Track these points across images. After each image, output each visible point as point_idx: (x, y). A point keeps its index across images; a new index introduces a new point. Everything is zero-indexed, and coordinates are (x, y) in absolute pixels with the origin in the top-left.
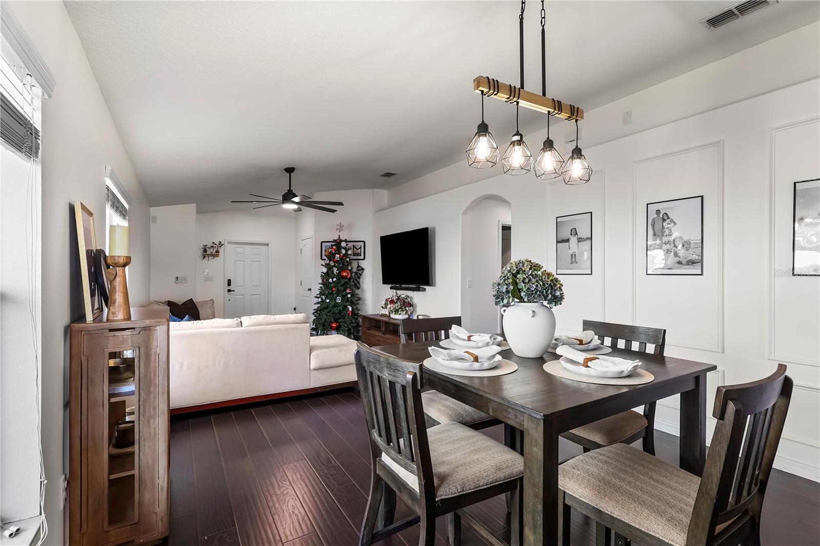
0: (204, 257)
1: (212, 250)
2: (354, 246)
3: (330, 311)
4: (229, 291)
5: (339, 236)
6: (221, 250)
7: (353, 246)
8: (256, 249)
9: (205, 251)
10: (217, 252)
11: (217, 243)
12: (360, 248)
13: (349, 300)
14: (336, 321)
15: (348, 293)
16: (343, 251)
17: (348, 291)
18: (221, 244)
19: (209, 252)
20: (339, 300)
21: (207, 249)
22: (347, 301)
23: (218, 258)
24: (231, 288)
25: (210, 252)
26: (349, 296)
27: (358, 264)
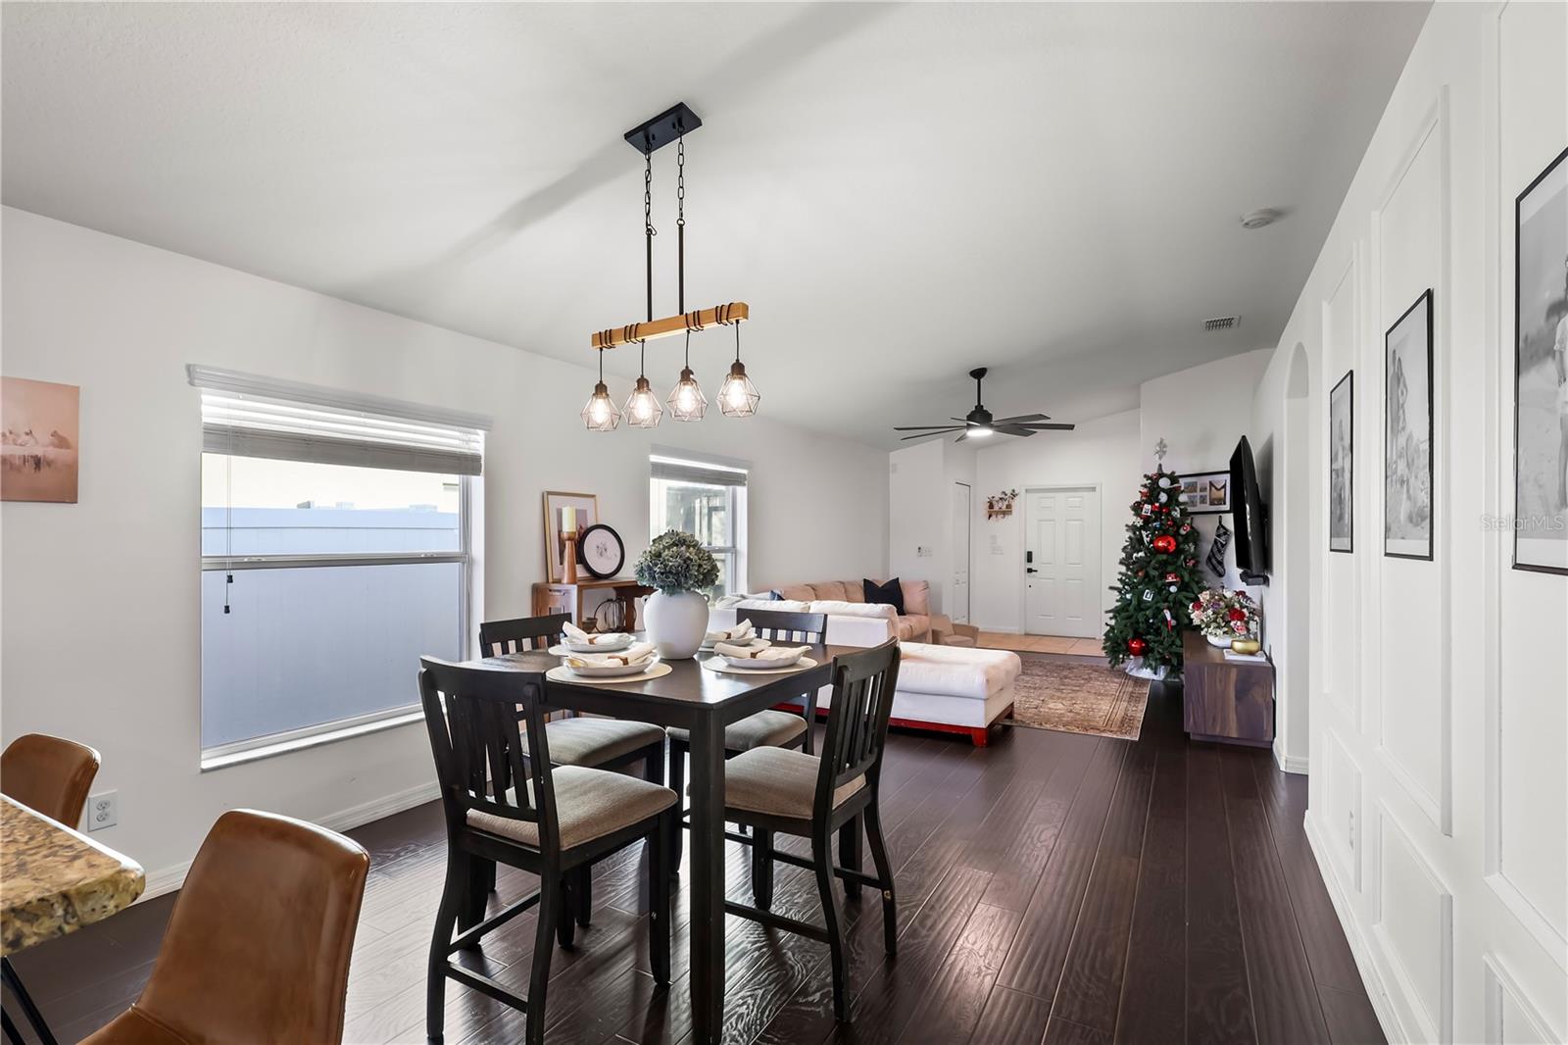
0: (990, 516)
1: (1000, 505)
2: (1211, 484)
3: (1129, 617)
4: (1030, 571)
5: (1160, 465)
6: (1015, 504)
7: (1210, 482)
8: (1074, 499)
9: (991, 506)
10: (1009, 506)
11: (1009, 492)
12: (1224, 487)
13: (1171, 598)
14: (1137, 636)
15: (1171, 584)
16: (1163, 498)
17: (1170, 579)
18: (1014, 495)
19: (996, 508)
20: (1148, 597)
21: (994, 502)
22: (1166, 600)
23: (1010, 516)
24: (1031, 566)
25: (999, 508)
26: (1173, 589)
27: (1220, 522)
